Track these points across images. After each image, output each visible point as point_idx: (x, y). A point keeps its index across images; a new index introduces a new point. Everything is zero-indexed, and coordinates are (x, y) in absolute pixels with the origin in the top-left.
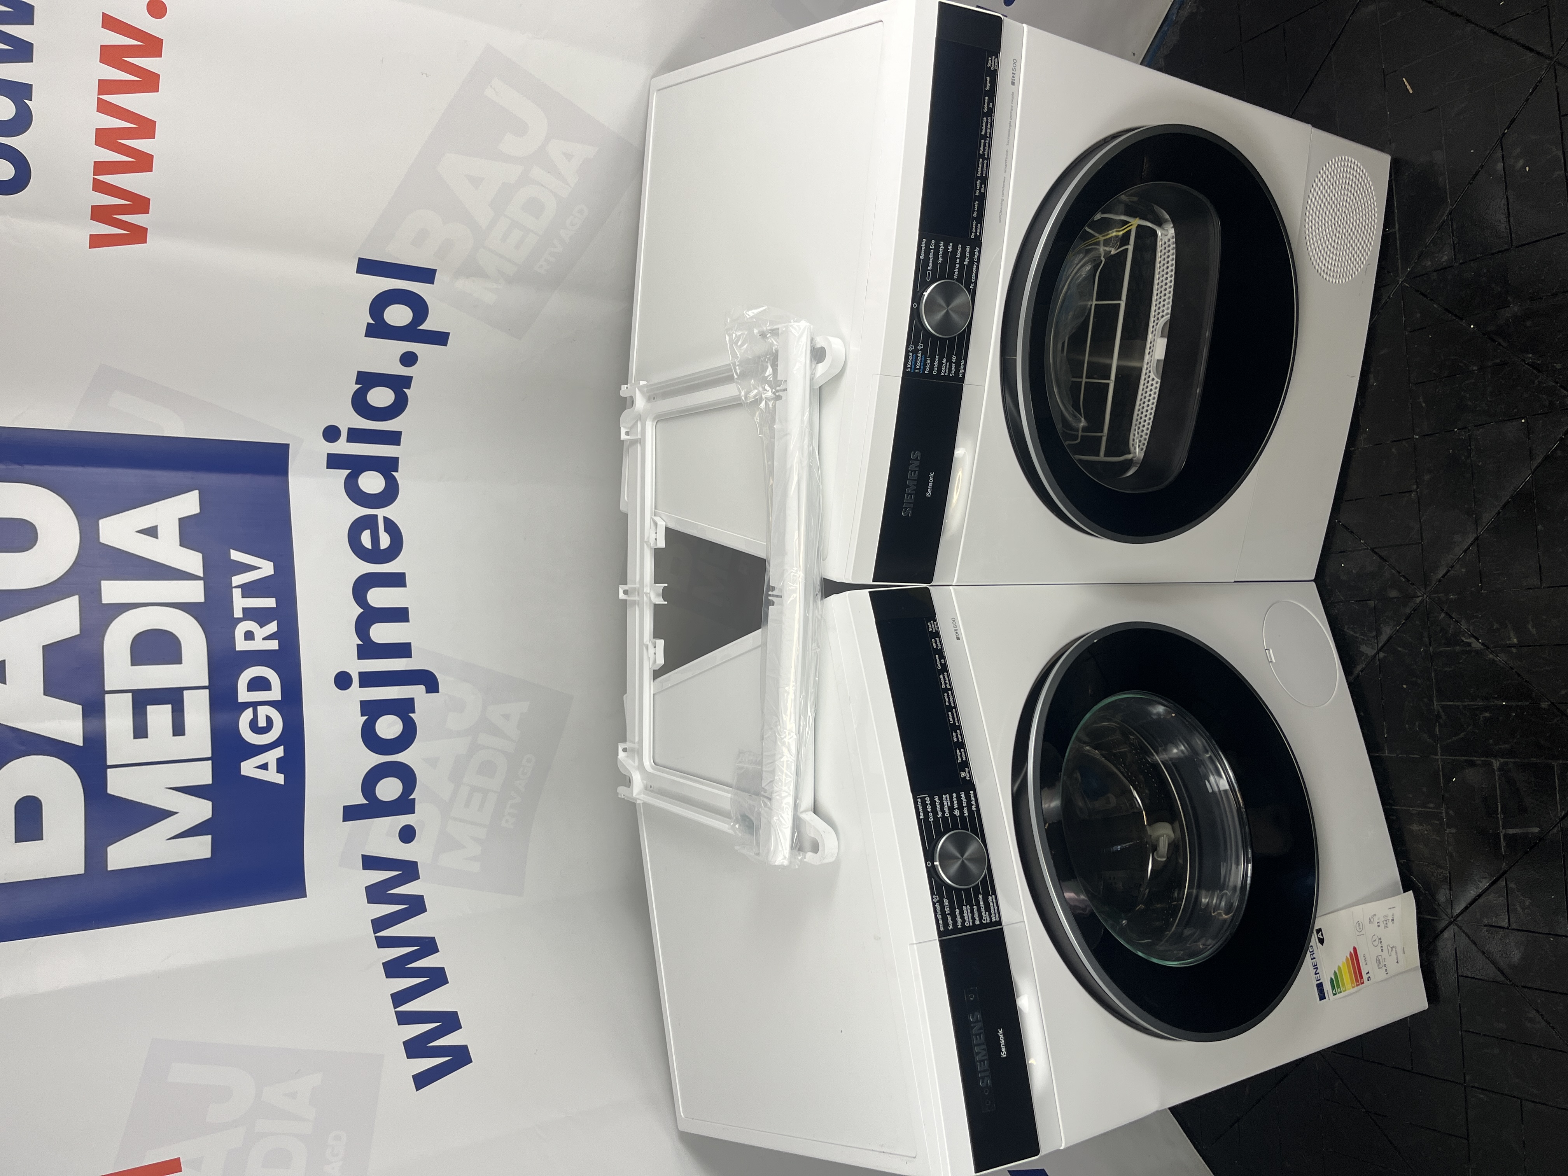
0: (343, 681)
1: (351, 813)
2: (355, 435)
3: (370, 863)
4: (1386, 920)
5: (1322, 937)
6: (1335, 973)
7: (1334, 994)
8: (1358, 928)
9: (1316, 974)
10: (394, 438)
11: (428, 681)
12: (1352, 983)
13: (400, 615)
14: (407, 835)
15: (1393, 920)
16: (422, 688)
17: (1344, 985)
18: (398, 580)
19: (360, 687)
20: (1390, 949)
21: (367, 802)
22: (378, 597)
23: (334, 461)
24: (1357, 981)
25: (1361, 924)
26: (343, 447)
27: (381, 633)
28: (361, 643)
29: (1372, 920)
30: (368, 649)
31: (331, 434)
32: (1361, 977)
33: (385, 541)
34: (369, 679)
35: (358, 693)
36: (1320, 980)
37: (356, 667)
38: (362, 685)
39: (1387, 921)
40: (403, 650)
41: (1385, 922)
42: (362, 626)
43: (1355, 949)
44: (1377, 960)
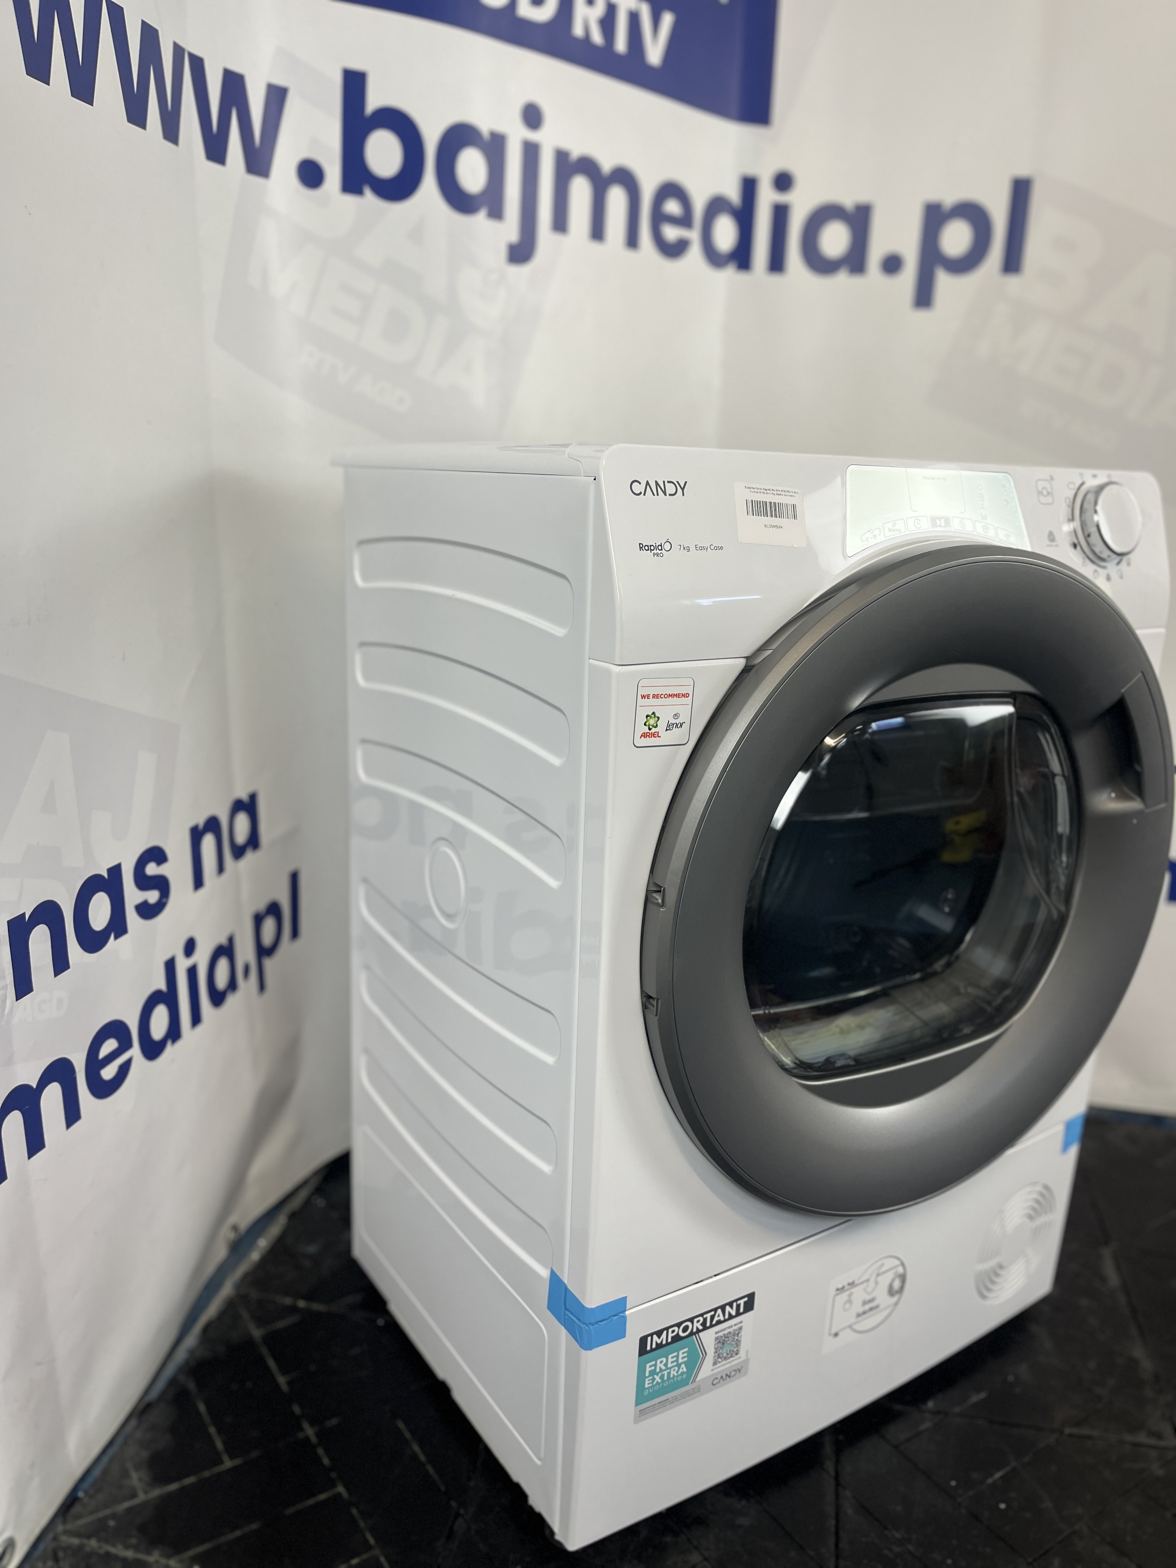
14: (310, 174)
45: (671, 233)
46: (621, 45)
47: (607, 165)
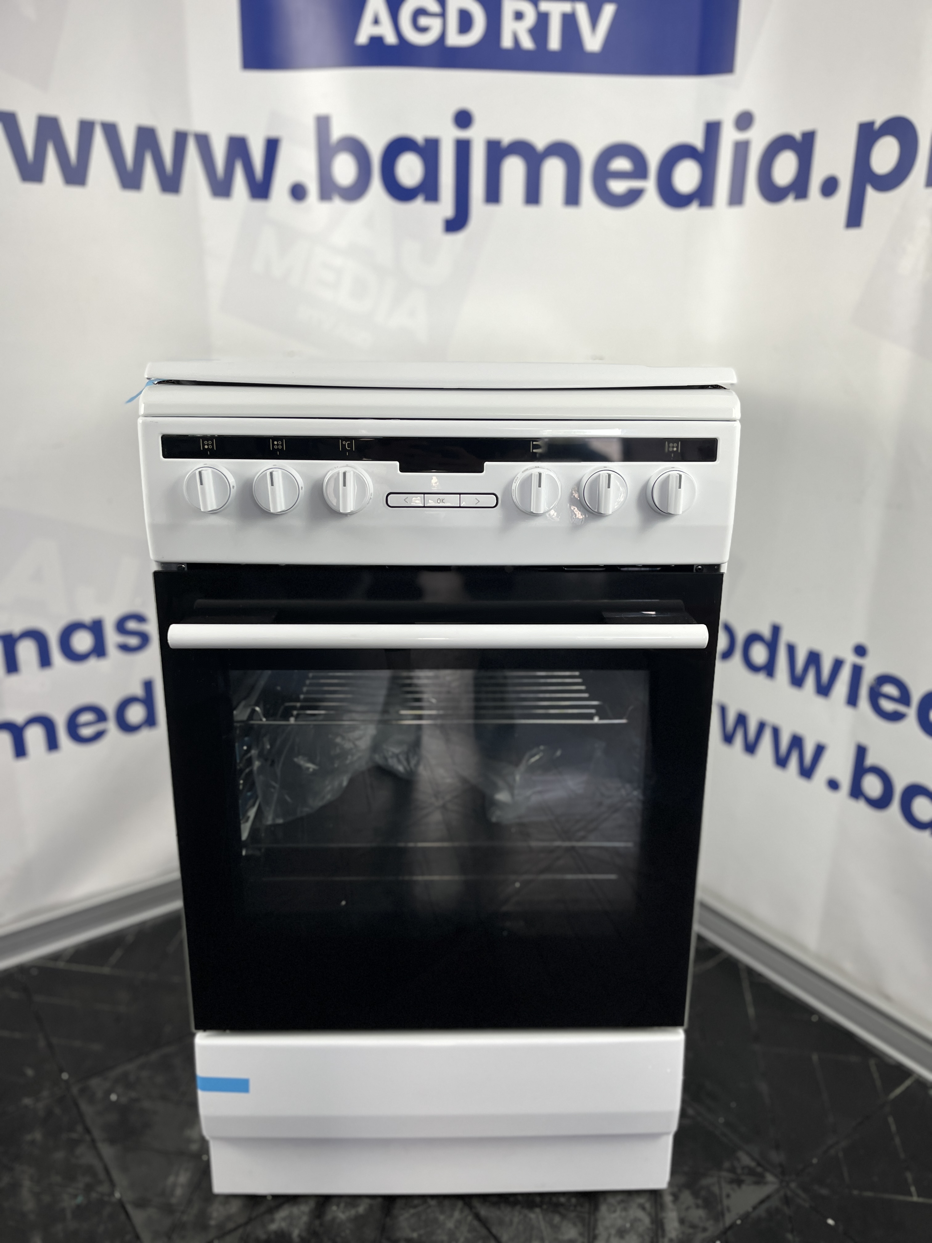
0: (463, 119)
1: (323, 124)
2: (741, 150)
10: (737, 197)
11: (457, 222)
13: (533, 195)
14: (298, 192)
16: (450, 214)
18: (572, 196)
21: (333, 143)
22: (553, 171)
23: (712, 131)
26: (729, 137)
27: (513, 170)
28: (504, 145)
30: (497, 153)
31: (745, 121)
34: (463, 149)
35: (449, 136)
37: (477, 136)
38: (457, 141)
40: (494, 195)
42: (522, 148)
45: (618, 187)
46: (554, 42)
47: (540, 144)
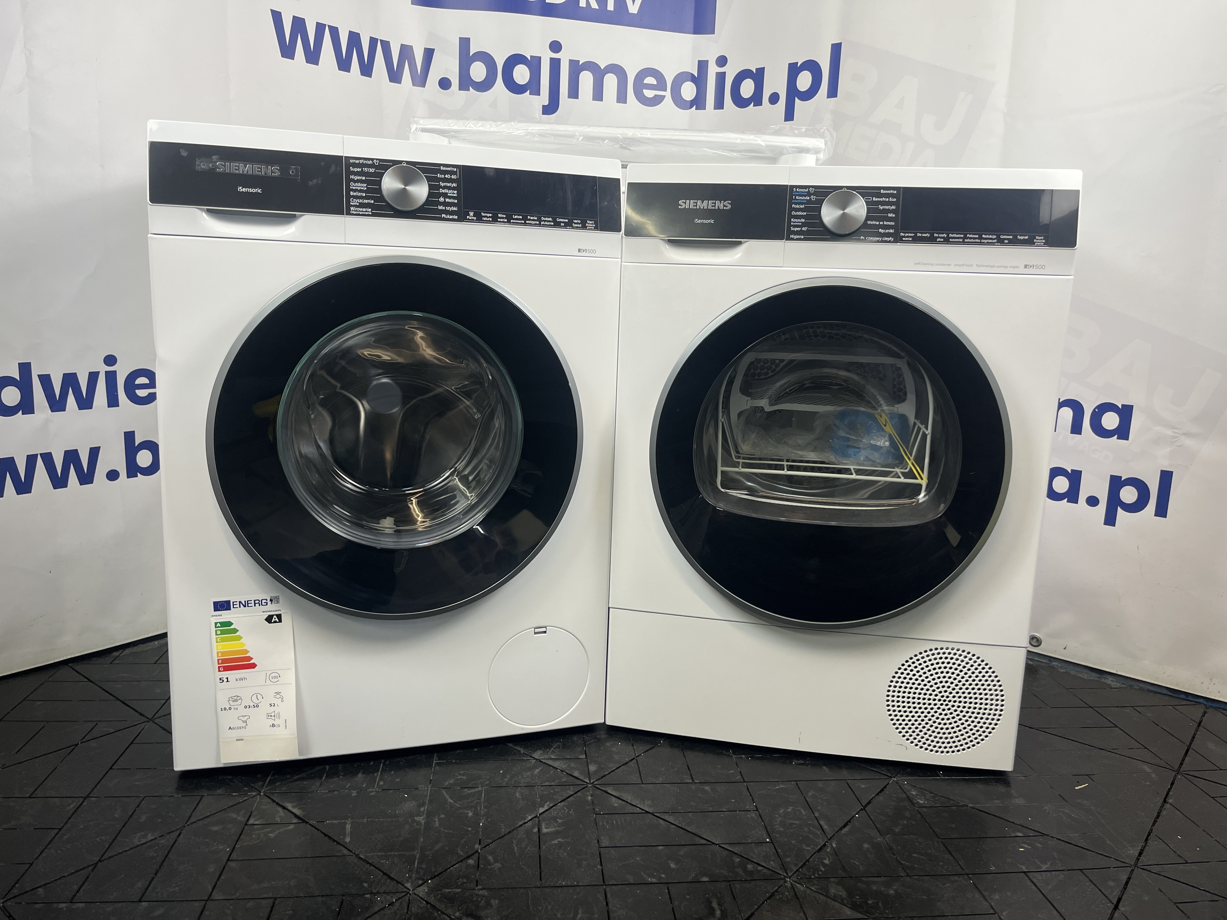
0: (556, 46)
1: (465, 43)
2: (721, 77)
3: (429, 54)
4: (275, 716)
5: (273, 621)
6: (235, 631)
7: (216, 624)
8: (273, 675)
9: (240, 602)
10: (719, 104)
11: (551, 108)
12: (223, 653)
13: (598, 95)
14: (444, 84)
15: (273, 725)
16: (546, 103)
17: (223, 640)
18: (622, 98)
19: (551, 58)
20: (245, 719)
21: (471, 55)
22: (611, 82)
23: (703, 65)
24: (224, 661)
25: (276, 680)
26: (713, 70)
27: (586, 79)
28: (580, 64)
29: (278, 696)
30: (576, 68)
31: (722, 61)
32: (226, 669)
33: (649, 94)
34: (555, 64)
35: (546, 56)
36: (234, 608)
37: (564, 57)
38: (552, 59)
39: (273, 718)
40: (574, 93)
41: (273, 714)
42: (591, 66)
43: (254, 666)
44: (238, 696)
46: (611, 7)
47: (603, 65)
